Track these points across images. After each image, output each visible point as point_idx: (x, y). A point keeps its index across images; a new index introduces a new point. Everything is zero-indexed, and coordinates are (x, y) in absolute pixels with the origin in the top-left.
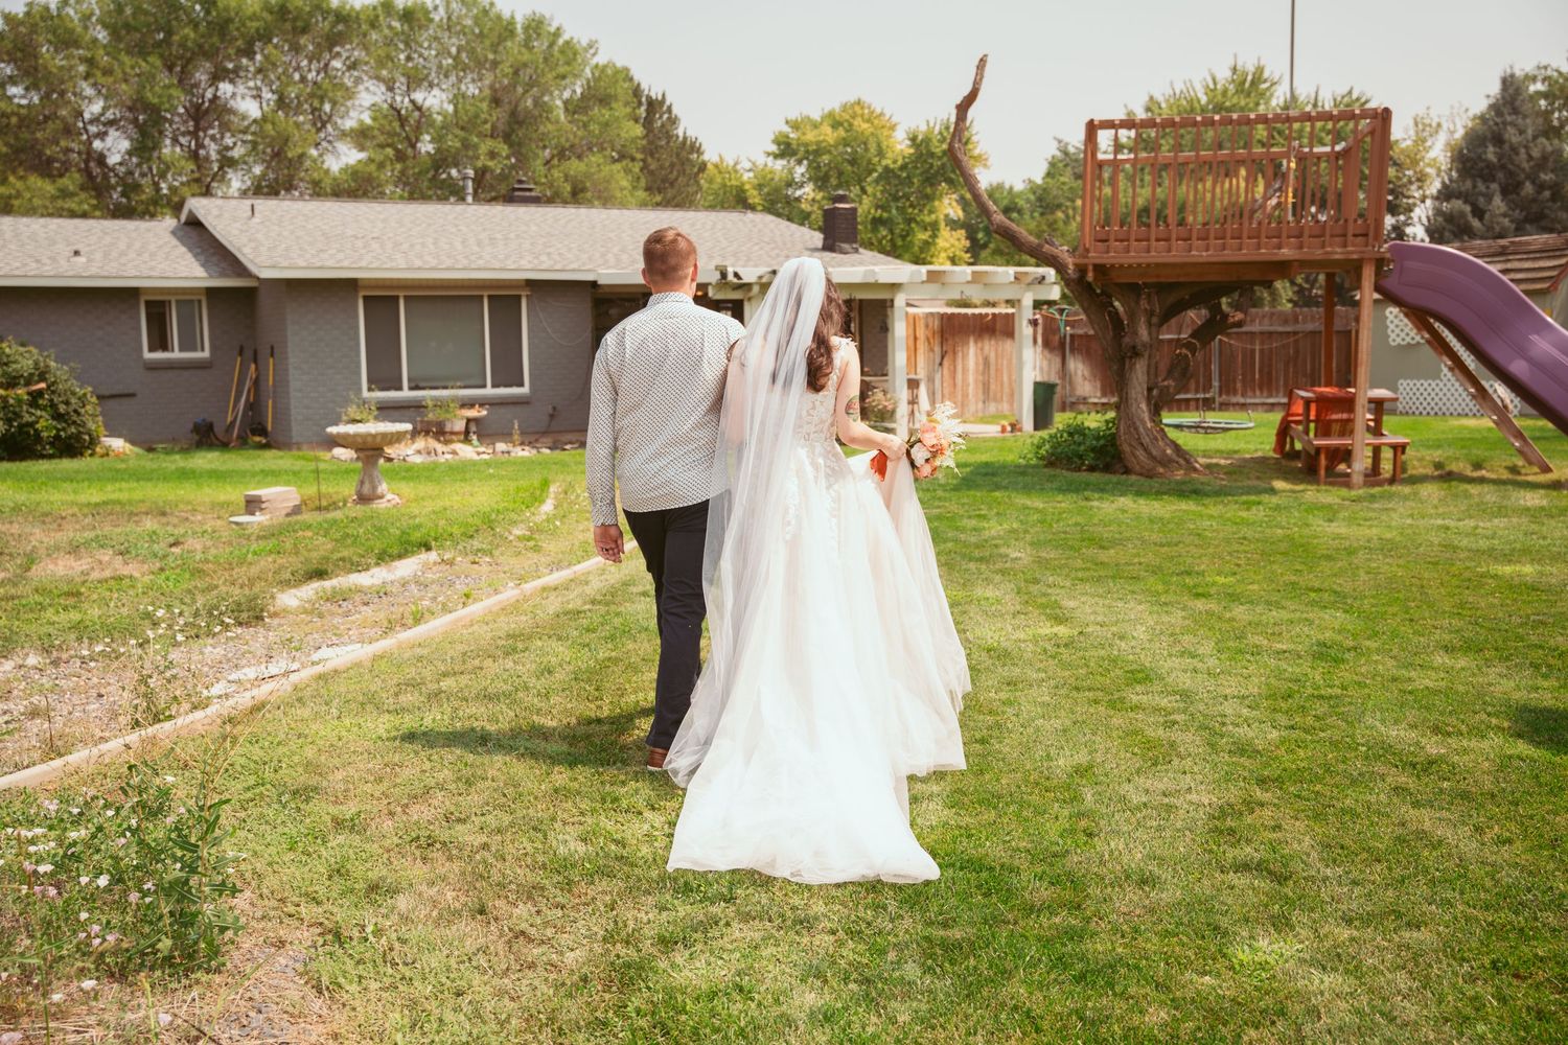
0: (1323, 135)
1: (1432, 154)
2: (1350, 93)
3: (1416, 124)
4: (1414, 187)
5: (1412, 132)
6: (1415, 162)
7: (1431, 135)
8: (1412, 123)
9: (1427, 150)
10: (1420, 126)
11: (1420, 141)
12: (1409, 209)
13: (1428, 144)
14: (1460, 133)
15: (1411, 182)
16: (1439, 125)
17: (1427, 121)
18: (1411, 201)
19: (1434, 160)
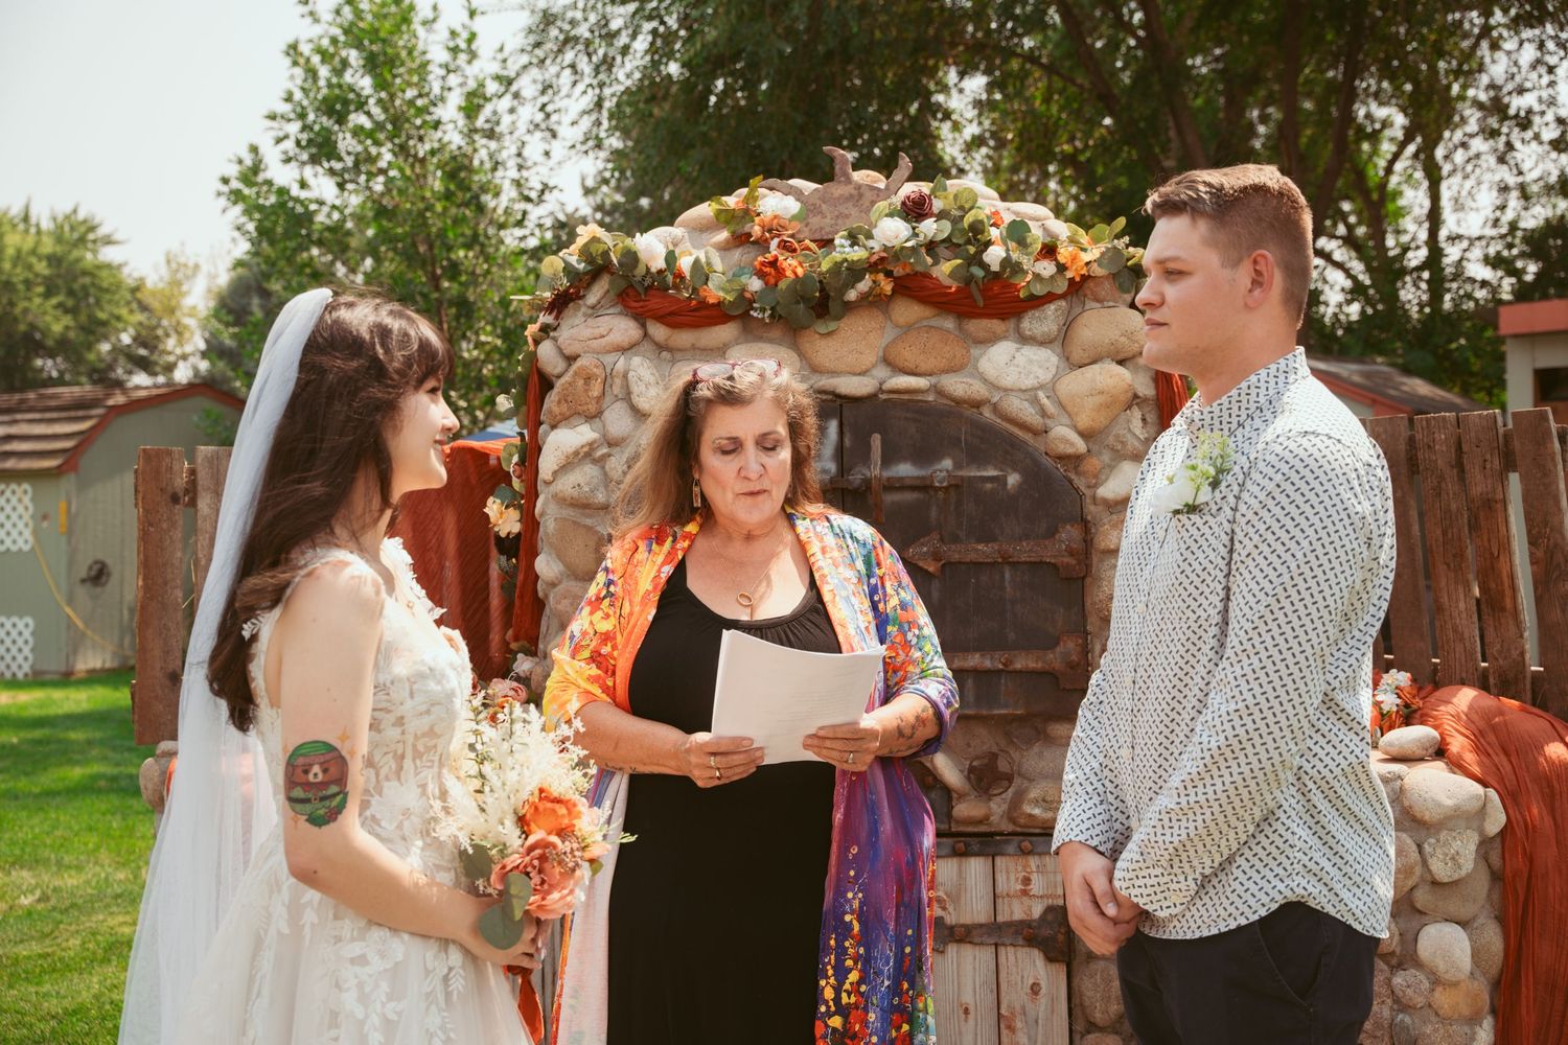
0: (34, 260)
1: (188, 302)
2: (75, 211)
3: (168, 262)
4: (171, 343)
5: (164, 271)
6: (172, 311)
7: (187, 278)
8: (162, 260)
9: (184, 294)
10: (174, 266)
11: (176, 283)
12: (170, 368)
13: (185, 288)
14: (224, 279)
15: (168, 335)
16: (197, 267)
17: (182, 260)
18: (171, 359)
19: (194, 308)
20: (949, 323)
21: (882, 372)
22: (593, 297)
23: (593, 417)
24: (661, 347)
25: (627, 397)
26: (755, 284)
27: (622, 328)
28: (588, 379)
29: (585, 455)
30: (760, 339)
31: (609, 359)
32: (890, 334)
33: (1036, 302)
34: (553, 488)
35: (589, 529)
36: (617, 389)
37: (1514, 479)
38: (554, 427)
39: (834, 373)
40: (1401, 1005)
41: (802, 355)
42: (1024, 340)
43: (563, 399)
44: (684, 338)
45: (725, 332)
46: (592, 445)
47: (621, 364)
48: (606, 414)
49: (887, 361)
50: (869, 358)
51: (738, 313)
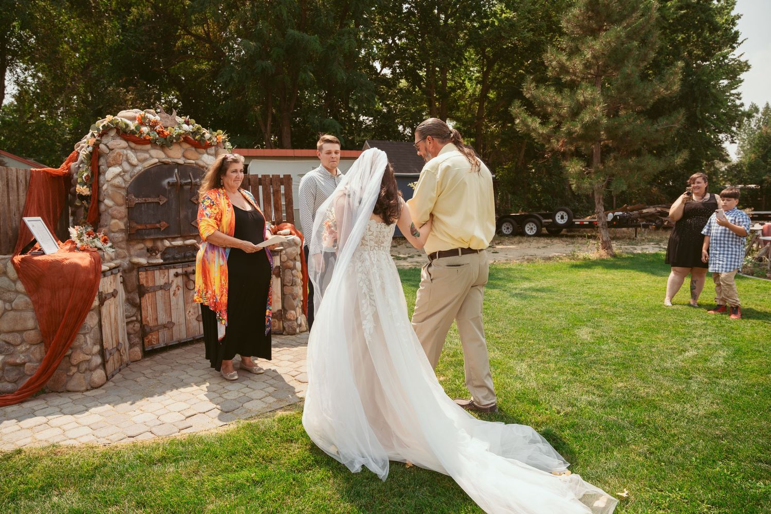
20: (194, 149)
21: (184, 159)
22: (113, 133)
23: (120, 165)
24: (132, 148)
25: (128, 160)
26: (157, 136)
27: (123, 143)
28: (120, 155)
29: (119, 175)
30: (155, 149)
31: (122, 150)
32: (183, 151)
33: (210, 146)
34: (110, 183)
35: (120, 193)
36: (124, 158)
37: (282, 187)
38: (109, 167)
39: (173, 158)
40: (293, 276)
41: (165, 153)
42: (208, 154)
43: (114, 160)
44: (139, 147)
45: (149, 146)
46: (120, 172)
47: (125, 152)
48: (123, 164)
49: (184, 156)
50: (180, 155)
51: (153, 143)
